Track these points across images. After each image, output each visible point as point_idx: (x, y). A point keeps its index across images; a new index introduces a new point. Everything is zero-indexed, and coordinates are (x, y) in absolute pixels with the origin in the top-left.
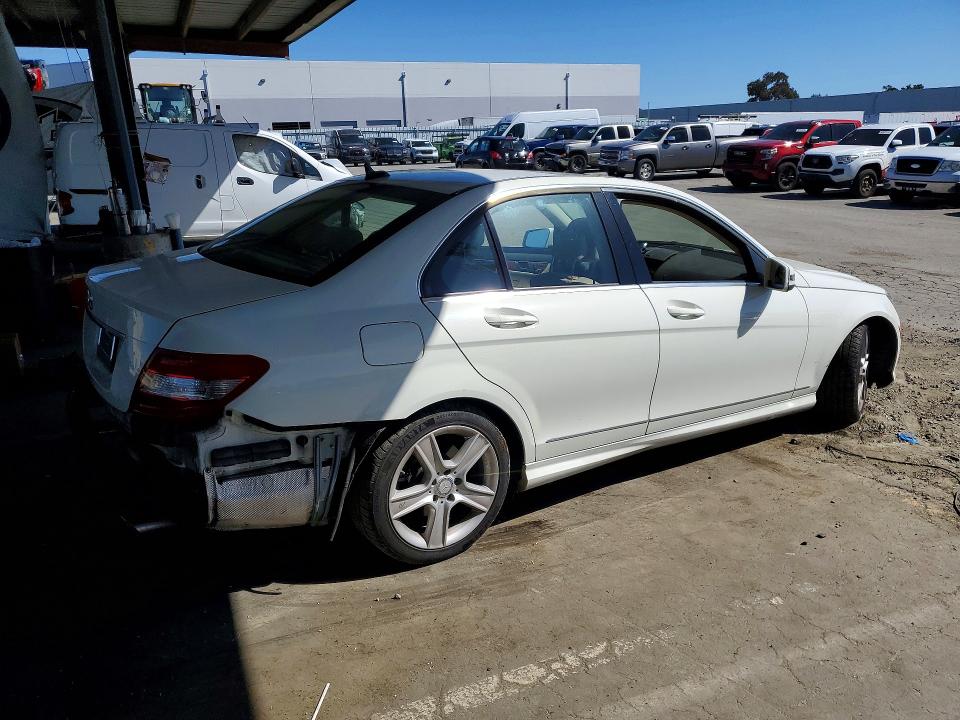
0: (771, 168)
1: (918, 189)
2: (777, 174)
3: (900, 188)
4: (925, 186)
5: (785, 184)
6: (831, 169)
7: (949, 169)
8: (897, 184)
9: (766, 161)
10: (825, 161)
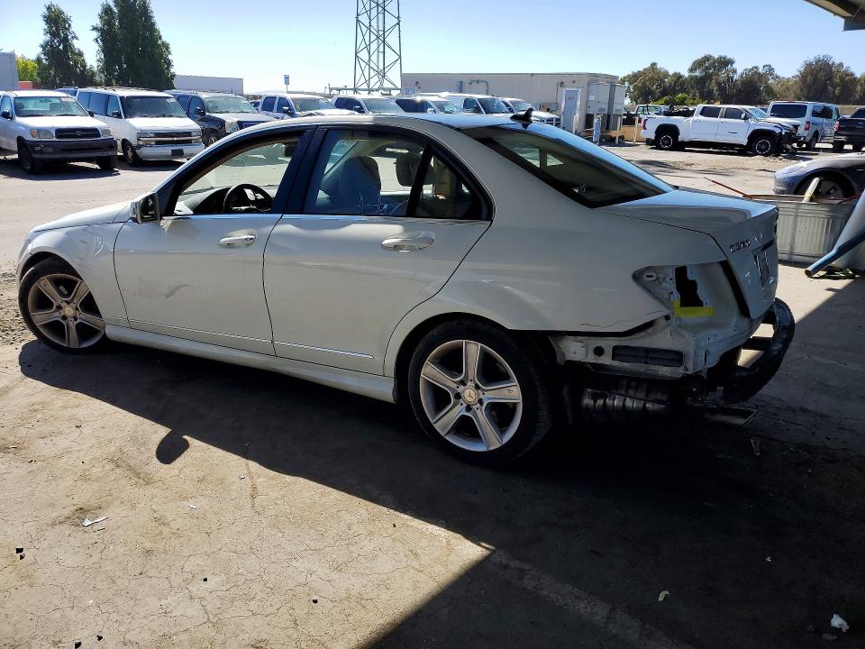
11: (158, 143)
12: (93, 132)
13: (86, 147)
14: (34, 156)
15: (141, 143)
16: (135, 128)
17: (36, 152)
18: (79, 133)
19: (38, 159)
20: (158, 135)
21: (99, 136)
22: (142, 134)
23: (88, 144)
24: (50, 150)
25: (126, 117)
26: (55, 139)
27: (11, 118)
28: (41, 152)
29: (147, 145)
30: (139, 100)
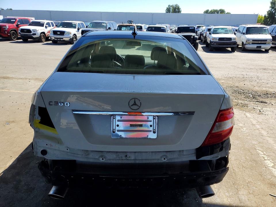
0: (8, 33)
1: (61, 40)
2: (10, 35)
3: (56, 39)
4: (63, 39)
5: (14, 38)
6: (32, 34)
7: (68, 34)
8: (55, 38)
9: (6, 31)
10: (29, 31)
11: (253, 43)
12: (230, 39)
13: (226, 44)
14: (211, 46)
15: (247, 43)
16: (246, 38)
17: (212, 44)
18: (225, 39)
19: (212, 47)
20: (254, 40)
21: (231, 40)
22: (248, 40)
23: (227, 42)
24: (215, 44)
25: (246, 34)
26: (218, 41)
27: (211, 34)
28: (213, 45)
29: (249, 44)
30: (253, 28)
